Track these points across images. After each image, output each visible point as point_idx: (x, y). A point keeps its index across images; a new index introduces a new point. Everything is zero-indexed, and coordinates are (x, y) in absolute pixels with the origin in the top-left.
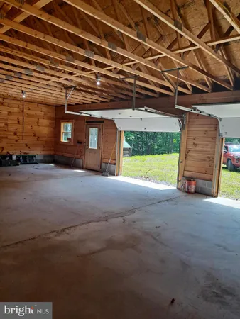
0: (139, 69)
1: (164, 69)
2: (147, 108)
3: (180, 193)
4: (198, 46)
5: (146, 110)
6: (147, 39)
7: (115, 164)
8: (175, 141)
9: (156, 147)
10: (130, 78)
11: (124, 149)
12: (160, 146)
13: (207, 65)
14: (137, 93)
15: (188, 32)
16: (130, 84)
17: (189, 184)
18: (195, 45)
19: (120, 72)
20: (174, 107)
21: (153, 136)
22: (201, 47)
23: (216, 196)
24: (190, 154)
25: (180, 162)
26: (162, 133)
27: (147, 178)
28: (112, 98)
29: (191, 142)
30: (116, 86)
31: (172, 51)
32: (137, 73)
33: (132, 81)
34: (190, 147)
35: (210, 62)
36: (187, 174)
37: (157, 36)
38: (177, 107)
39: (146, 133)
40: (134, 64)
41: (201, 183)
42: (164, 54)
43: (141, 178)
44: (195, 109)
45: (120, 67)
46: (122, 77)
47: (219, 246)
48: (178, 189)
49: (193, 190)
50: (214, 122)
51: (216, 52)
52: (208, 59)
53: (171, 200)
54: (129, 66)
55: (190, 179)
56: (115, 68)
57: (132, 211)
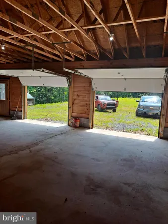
0: (35, 40)
1: (54, 42)
2: (44, 69)
3: (70, 128)
4: (76, 29)
5: (43, 71)
6: (40, 19)
7: (21, 111)
8: (65, 93)
9: (53, 97)
10: (29, 46)
11: (28, 99)
12: (55, 97)
13: (83, 42)
14: (36, 58)
15: (69, 18)
16: (30, 50)
17: (75, 122)
18: (74, 28)
19: (21, 41)
20: (63, 69)
21: (50, 90)
22: (78, 29)
23: (92, 128)
24: (75, 102)
25: (69, 107)
26: (56, 88)
27: (47, 120)
28: (16, 61)
29: (76, 93)
30: (19, 52)
31: (59, 30)
32: (35, 43)
33: (31, 48)
34: (75, 97)
35: (85, 40)
36: (74, 115)
37: (48, 17)
38: (65, 69)
39: (45, 87)
40: (32, 36)
41: (83, 120)
42: (54, 32)
43: (42, 120)
44: (77, 71)
45: (20, 37)
46: (23, 45)
47: (94, 159)
48: (68, 125)
49: (78, 126)
50: (89, 80)
51: (88, 34)
52: (83, 38)
53: (64, 133)
54: (28, 37)
55: (75, 118)
56: (17, 38)
57: (37, 144)
